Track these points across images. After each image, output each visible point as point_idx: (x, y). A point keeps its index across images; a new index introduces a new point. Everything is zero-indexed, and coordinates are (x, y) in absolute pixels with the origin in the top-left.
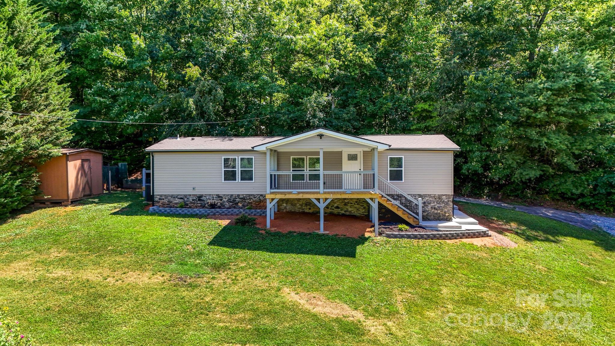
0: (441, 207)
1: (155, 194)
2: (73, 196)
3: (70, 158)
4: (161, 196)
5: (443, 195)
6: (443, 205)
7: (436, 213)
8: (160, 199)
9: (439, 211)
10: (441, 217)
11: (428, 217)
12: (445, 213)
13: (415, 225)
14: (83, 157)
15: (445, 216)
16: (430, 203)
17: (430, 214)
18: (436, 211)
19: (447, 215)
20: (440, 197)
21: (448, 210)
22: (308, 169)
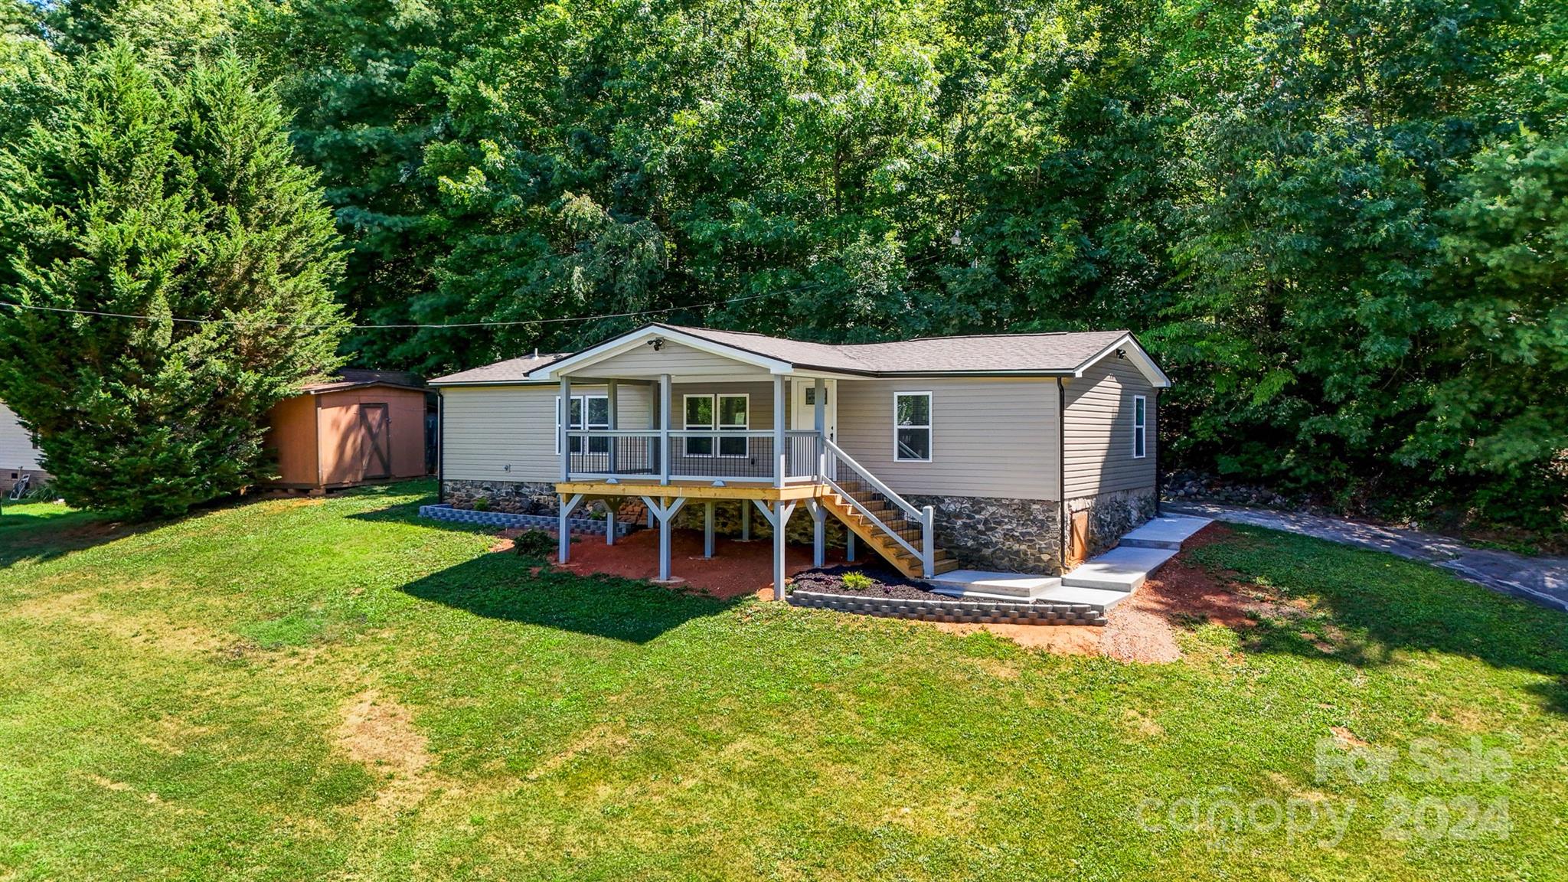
0: (1029, 534)
1: (445, 477)
2: (329, 478)
3: (324, 400)
4: (455, 481)
5: (1034, 502)
6: (1034, 530)
7: (1018, 552)
8: (453, 489)
9: (1023, 547)
10: (1031, 564)
11: (997, 561)
12: (1040, 551)
13: (912, 578)
14: (364, 400)
15: (1039, 560)
16: (999, 523)
17: (999, 554)
18: (1016, 547)
19: (1045, 557)
20: (1025, 506)
21: (1049, 546)
22: (719, 426)
